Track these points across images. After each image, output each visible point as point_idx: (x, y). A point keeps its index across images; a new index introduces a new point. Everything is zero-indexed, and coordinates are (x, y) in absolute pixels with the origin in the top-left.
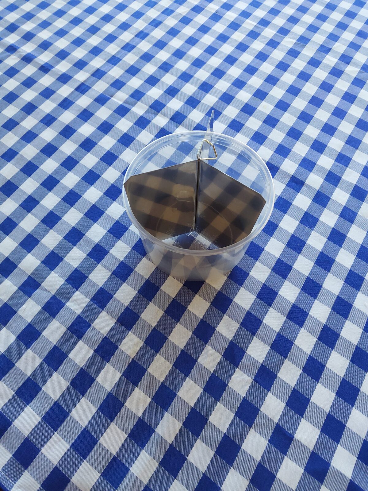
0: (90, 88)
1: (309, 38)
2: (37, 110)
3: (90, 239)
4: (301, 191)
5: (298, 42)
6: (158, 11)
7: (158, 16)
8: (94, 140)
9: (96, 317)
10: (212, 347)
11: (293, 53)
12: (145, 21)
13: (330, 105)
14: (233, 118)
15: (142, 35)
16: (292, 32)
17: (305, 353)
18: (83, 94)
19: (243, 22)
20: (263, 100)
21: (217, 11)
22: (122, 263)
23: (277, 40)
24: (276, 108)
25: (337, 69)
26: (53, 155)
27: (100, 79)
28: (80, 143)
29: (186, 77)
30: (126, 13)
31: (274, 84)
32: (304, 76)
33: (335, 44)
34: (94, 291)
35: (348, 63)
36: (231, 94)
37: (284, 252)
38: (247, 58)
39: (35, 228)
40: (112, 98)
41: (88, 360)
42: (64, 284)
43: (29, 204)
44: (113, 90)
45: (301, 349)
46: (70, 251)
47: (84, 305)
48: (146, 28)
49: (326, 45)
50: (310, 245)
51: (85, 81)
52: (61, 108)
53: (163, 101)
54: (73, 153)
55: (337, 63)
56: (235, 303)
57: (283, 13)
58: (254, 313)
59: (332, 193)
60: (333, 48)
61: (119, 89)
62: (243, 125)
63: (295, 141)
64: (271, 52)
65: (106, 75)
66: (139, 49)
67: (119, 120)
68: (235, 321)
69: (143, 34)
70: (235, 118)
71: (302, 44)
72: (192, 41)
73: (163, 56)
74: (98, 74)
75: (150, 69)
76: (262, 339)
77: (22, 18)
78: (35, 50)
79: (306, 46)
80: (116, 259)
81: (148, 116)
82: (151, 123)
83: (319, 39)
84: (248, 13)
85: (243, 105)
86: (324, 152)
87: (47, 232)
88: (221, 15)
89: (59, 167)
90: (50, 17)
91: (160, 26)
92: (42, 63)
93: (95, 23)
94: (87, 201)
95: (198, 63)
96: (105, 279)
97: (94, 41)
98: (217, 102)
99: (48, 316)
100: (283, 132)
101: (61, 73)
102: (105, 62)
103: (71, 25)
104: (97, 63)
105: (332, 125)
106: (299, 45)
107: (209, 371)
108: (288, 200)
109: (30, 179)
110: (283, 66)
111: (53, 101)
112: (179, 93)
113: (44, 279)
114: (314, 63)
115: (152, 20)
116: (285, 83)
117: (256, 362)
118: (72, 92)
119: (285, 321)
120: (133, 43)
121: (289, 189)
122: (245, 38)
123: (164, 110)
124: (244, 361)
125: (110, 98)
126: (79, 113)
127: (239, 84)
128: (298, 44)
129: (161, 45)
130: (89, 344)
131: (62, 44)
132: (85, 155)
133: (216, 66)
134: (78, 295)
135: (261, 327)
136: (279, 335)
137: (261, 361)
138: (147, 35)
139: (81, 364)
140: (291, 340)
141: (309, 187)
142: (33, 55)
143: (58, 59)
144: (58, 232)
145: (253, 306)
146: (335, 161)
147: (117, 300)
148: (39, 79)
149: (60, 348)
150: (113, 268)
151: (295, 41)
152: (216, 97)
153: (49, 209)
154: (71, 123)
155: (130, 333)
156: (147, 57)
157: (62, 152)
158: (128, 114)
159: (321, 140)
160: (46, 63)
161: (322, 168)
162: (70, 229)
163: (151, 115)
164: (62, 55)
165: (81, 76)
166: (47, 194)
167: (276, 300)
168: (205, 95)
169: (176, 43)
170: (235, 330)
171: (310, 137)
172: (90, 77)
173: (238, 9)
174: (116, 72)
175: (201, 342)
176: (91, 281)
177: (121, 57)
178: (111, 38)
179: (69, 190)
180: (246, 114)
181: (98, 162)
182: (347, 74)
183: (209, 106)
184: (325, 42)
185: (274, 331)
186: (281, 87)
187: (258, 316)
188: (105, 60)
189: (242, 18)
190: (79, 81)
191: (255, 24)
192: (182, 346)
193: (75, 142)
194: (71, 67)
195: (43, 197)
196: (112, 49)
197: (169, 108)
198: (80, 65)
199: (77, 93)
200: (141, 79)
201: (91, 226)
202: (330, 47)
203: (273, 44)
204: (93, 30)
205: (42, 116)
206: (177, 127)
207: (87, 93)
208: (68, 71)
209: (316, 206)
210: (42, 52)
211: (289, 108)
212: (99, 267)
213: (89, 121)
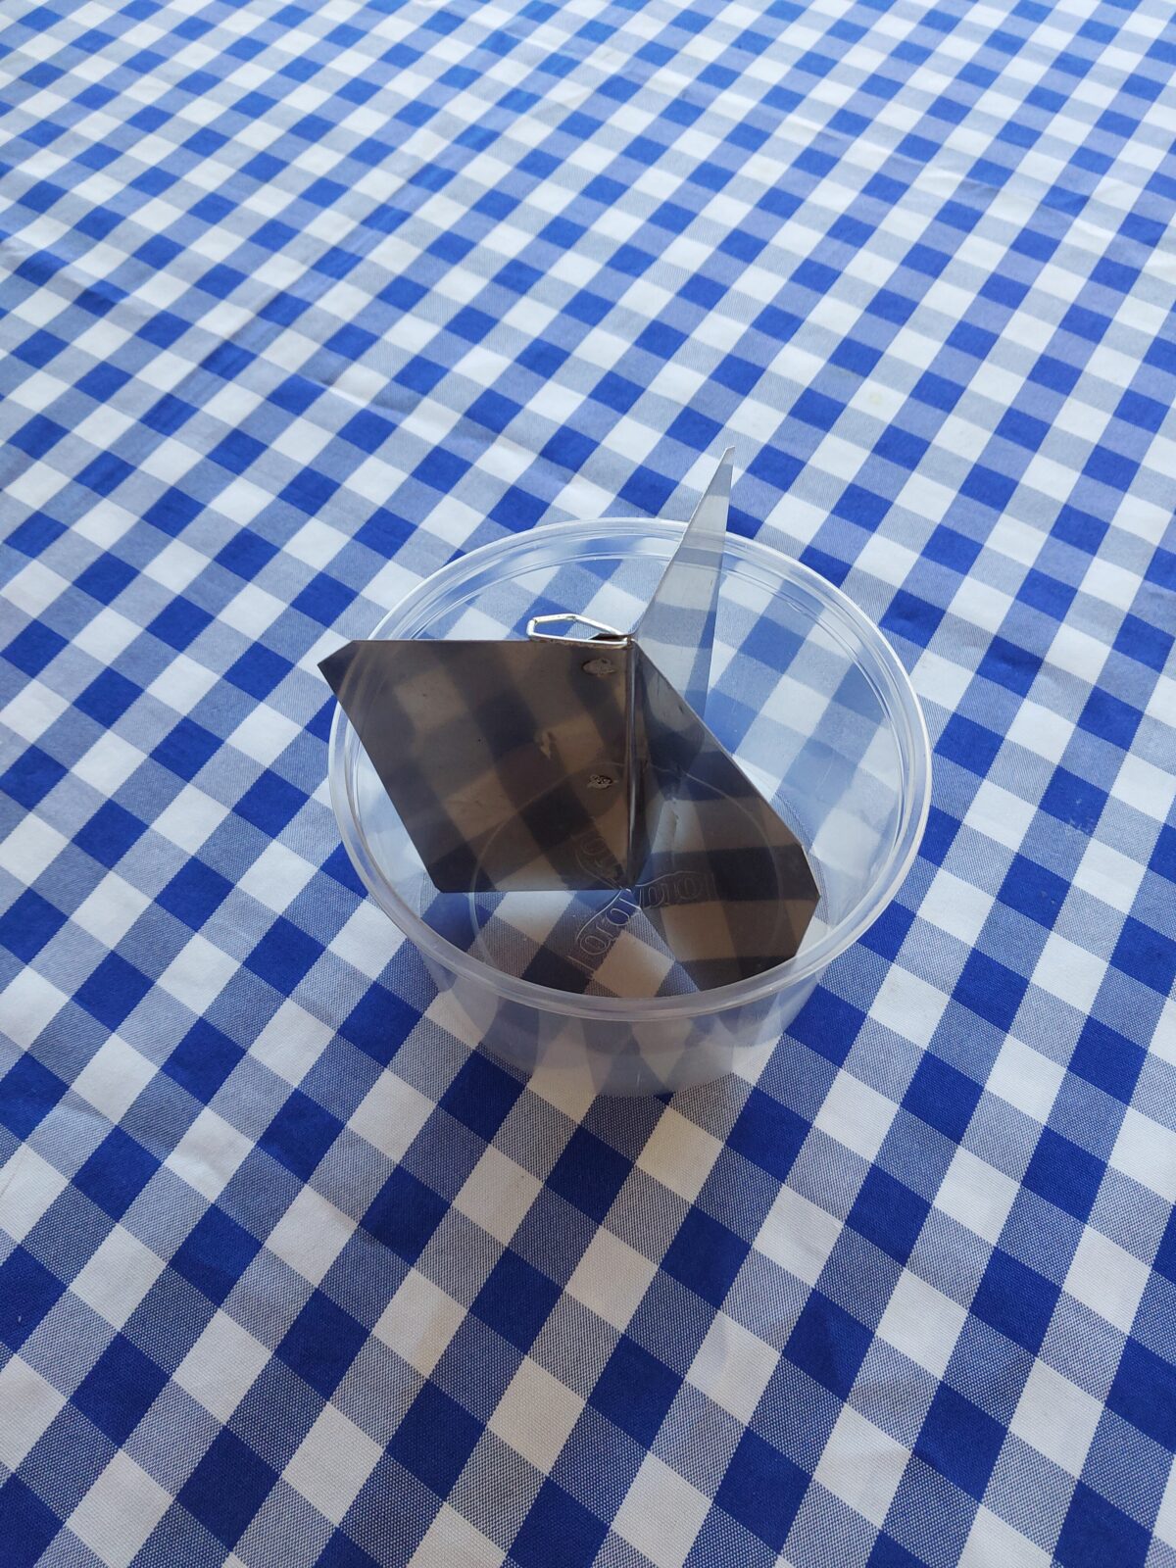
0: (252, 357)
1: (1008, 165)
2: (65, 441)
3: (254, 900)
4: (1032, 691)
5: (971, 181)
6: (485, 97)
7: (487, 116)
8: (268, 538)
9: (277, 1214)
10: (739, 1320)
11: (959, 217)
12: (441, 131)
13: (1104, 385)
14: (764, 440)
15: (432, 178)
16: (949, 149)
17: (1110, 1330)
18: (230, 378)
19: (778, 123)
20: (866, 375)
21: (685, 92)
22: (376, 988)
23: (898, 176)
24: (916, 402)
25: (1116, 264)
26: (120, 596)
27: (287, 325)
28: (217, 550)
29: (589, 308)
30: (378, 109)
31: (901, 320)
32: (1004, 292)
33: (1099, 181)
34: (270, 1108)
35: (1153, 243)
36: (752, 359)
37: (991, 923)
38: (798, 239)
39: (48, 869)
40: (332, 390)
41: (250, 1393)
42: (156, 1080)
43: (29, 777)
44: (334, 359)
45: (1090, 1312)
46: (178, 951)
47: (234, 1164)
48: (444, 155)
49: (1070, 188)
50: (1084, 894)
51: (237, 335)
52: (152, 432)
53: (511, 394)
54: (194, 586)
55: (1113, 246)
56: (822, 1136)
57: (911, 89)
58: (896, 1172)
59: (1146, 695)
60: (1094, 196)
61: (355, 355)
62: (801, 464)
63: (993, 512)
64: (882, 216)
65: (310, 311)
66: (422, 221)
67: (360, 461)
68: (825, 1208)
69: (433, 176)
70: (770, 441)
71: (986, 185)
72: (604, 191)
73: (507, 241)
74: (283, 310)
75: (461, 286)
76: (932, 1277)
77: (23, 141)
78: (64, 240)
79: (998, 191)
80: (353, 974)
81: (461, 448)
82: (471, 470)
83: (1042, 167)
84: (792, 93)
85: (797, 397)
86: (1102, 549)
87: (96, 880)
88: (701, 104)
89: (141, 636)
90: (116, 134)
91: (493, 147)
92: (87, 284)
93: (270, 147)
94: (243, 758)
95: (631, 261)
96: (311, 1059)
97: (268, 202)
98: (703, 389)
99: (95, 1211)
100: (950, 485)
101: (151, 314)
102: (304, 269)
103: (189, 154)
104: (279, 273)
105: (1119, 451)
106: (977, 190)
107: (731, 1418)
108: (989, 727)
109: (34, 685)
110: (927, 261)
111: (124, 407)
112: (569, 362)
113: (83, 1063)
114: (1035, 245)
115: (464, 128)
116: (938, 315)
117: (919, 1373)
118: (191, 376)
119: (1019, 1196)
120: (402, 205)
121: (989, 685)
122: (786, 174)
123: (517, 423)
124: (870, 1372)
125: (322, 390)
126: (213, 445)
127: (778, 324)
128: (974, 187)
129: (497, 205)
130: (252, 1323)
131: (156, 216)
132: (237, 590)
133: (694, 266)
134: (209, 1123)
135: (927, 1230)
136: (999, 1258)
137: (937, 1370)
138: (449, 175)
139: (222, 1408)
140: (1050, 1277)
141: (1062, 677)
142: (57, 258)
143: (143, 266)
144: (137, 882)
145: (890, 1143)
146: (1146, 578)
147: (357, 1141)
148: (76, 335)
149: (139, 1345)
150: (342, 1014)
151: (960, 177)
152: (699, 370)
153: (102, 795)
154: (185, 479)
155: (414, 1275)
156: (451, 248)
157: (153, 584)
158: (390, 442)
159: (1085, 506)
160: (102, 283)
161: (1100, 607)
162: (178, 866)
163: (472, 442)
164: (158, 253)
165: (223, 321)
166: (96, 738)
167: (976, 1114)
168: (660, 368)
169: (551, 198)
170: (826, 1246)
171: (1045, 497)
172: (252, 322)
173: (756, 83)
174: (344, 302)
175: (696, 1300)
176: (257, 1066)
177: (360, 248)
178: (324, 192)
179: (177, 722)
180: (807, 427)
181: (285, 615)
182: (1153, 279)
183: (678, 404)
184: (1063, 176)
185: (979, 1240)
186: (925, 330)
187: (914, 1183)
188: (303, 262)
189: (773, 112)
190: (213, 335)
191: (819, 127)
192: (620, 1321)
193: (199, 546)
194: (188, 293)
195: (81, 749)
196: (330, 227)
197: (536, 417)
198: (220, 282)
199: (207, 375)
200: (433, 320)
201: (256, 851)
202: (1084, 192)
203: (885, 189)
204: (265, 168)
205: (83, 459)
206: (567, 481)
207: (243, 375)
208: (176, 304)
209: (1094, 744)
210: (88, 248)
211: (963, 400)
212: (289, 1007)
213: (250, 470)
